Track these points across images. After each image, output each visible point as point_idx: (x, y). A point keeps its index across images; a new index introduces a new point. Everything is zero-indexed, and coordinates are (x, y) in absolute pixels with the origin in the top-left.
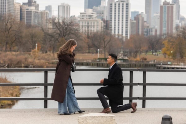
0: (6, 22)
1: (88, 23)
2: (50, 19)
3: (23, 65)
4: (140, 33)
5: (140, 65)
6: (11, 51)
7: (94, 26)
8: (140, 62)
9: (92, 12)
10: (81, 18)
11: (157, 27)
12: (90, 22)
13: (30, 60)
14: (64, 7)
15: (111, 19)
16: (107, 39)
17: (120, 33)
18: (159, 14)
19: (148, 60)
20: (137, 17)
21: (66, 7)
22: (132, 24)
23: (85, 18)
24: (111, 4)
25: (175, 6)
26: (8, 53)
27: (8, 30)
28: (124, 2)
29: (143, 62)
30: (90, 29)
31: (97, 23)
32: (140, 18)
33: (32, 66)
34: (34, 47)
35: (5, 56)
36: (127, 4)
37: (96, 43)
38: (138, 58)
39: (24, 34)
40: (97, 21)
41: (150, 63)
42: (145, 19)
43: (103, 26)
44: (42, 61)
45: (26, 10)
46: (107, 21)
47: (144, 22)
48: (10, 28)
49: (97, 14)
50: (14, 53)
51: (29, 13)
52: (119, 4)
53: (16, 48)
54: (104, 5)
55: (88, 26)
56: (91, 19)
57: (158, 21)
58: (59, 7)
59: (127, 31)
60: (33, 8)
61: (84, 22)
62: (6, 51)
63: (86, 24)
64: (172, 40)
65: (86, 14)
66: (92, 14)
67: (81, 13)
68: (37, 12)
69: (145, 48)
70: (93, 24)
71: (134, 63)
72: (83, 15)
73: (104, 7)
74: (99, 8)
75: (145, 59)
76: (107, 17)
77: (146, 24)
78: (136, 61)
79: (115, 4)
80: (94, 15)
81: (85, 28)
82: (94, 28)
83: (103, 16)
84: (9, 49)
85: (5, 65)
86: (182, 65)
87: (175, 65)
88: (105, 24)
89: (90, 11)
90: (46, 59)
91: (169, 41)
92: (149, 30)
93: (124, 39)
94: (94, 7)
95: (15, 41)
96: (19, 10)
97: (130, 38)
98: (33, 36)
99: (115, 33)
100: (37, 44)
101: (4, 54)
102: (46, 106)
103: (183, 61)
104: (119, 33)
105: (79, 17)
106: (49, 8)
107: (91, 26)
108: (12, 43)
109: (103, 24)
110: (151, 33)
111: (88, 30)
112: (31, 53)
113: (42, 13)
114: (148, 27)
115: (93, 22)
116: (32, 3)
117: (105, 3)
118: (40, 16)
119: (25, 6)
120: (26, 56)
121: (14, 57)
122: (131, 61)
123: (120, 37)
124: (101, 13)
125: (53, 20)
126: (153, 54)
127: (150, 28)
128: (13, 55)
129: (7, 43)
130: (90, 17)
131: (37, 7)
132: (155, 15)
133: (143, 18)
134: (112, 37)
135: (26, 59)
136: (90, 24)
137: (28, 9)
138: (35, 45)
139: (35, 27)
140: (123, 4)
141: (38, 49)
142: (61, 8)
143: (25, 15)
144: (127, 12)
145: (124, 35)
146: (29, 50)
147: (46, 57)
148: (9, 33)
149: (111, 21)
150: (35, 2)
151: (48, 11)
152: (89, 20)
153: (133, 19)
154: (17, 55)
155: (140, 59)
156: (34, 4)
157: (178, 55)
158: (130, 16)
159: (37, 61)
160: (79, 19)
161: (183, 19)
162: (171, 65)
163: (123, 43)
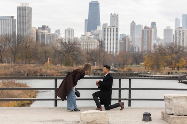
0: (26, 42)
1: (88, 43)
2: (59, 39)
3: (38, 74)
4: (127, 50)
5: (127, 74)
6: (29, 63)
7: (92, 45)
8: (127, 72)
9: (90, 35)
10: (82, 39)
11: (140, 45)
12: (89, 42)
13: (44, 70)
14: (69, 30)
15: (105, 40)
16: (102, 55)
17: (112, 50)
18: (141, 36)
19: (132, 70)
20: (124, 38)
21: (71, 31)
22: (121, 43)
23: (85, 39)
24: (105, 29)
25: (153, 30)
26: (27, 65)
27: (27, 48)
28: (114, 27)
29: (129, 72)
30: (89, 47)
31: (95, 43)
32: (127, 39)
33: (45, 75)
34: (47, 61)
35: (25, 67)
36: (117, 29)
37: (93, 58)
38: (125, 69)
39: (39, 51)
40: (94, 41)
41: (134, 73)
42: (130, 40)
43: (98, 45)
44: (53, 71)
45: (41, 33)
46: (102, 41)
47: (129, 42)
48: (29, 46)
49: (94, 36)
50: (32, 65)
51: (43, 35)
52: (111, 29)
53: (33, 61)
54: (100, 29)
55: (88, 45)
56: (90, 40)
57: (140, 41)
58: (65, 30)
59: (116, 49)
60: (46, 32)
61: (84, 42)
62: (26, 63)
63: (86, 44)
64: (150, 56)
65: (86, 36)
66: (90, 36)
67: (82, 35)
68: (49, 35)
69: (131, 61)
70: (91, 44)
71: (122, 73)
72: (84, 37)
73: (100, 31)
74: (95, 32)
75: (131, 70)
76: (101, 38)
77: (131, 44)
78: (123, 72)
79: (108, 29)
80: (92, 36)
81: (85, 46)
82: (92, 46)
83: (99, 38)
84: (28, 62)
85: (25, 74)
86: (158, 74)
87: (153, 74)
88: (100, 44)
89: (89, 34)
90: (56, 70)
91: (149, 56)
92: (133, 48)
93: (115, 55)
94: (92, 31)
95: (32, 56)
96: (36, 33)
97: (119, 54)
98: (46, 52)
99: (108, 50)
100: (49, 59)
101: (24, 66)
102: (56, 105)
103: (159, 71)
104: (110, 50)
105: (81, 38)
106: (58, 31)
107: (90, 45)
108: (30, 58)
109: (99, 43)
110: (135, 50)
111: (88, 48)
112: (45, 65)
113: (53, 35)
114: (133, 46)
115: (91, 42)
116: (46, 28)
117: (100, 28)
118: (51, 37)
119: (40, 30)
120: (41, 67)
121: (32, 68)
122: (120, 71)
123: (112, 53)
124: (97, 35)
125: (61, 40)
126: (136, 66)
127: (134, 46)
128: (31, 66)
129: (26, 58)
130: (89, 38)
131: (49, 30)
132: (138, 36)
133: (129, 39)
134: (105, 53)
135: (41, 70)
136: (89, 44)
137: (42, 32)
138: (47, 59)
139: (47, 45)
140: (114, 29)
141: (50, 62)
142: (67, 32)
143: (40, 37)
144: (117, 34)
145: (115, 52)
146: (43, 63)
147: (56, 68)
148: (28, 50)
149: (105, 41)
150: (48, 27)
151: (57, 34)
152: (88, 40)
153: (122, 40)
154: (34, 67)
155: (127, 70)
156: (47, 28)
157: (155, 67)
158: (119, 37)
159: (49, 71)
160: (80, 40)
161: (159, 39)
162: (150, 74)
163: (114, 57)
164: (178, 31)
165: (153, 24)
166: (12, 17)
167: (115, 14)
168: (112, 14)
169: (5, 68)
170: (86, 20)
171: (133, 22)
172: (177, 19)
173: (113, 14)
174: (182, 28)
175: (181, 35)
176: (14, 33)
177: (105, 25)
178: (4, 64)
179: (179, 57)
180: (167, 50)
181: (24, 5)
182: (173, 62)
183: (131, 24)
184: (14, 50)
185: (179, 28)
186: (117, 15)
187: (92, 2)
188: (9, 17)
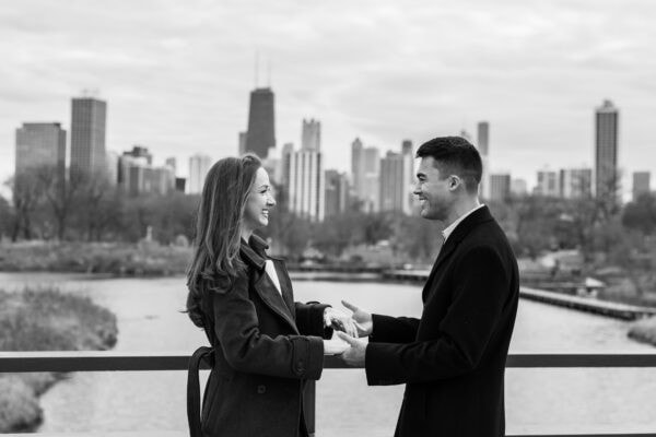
6: (99, 239)
11: (375, 198)
13: (137, 259)
14: (199, 160)
15: (289, 183)
16: (286, 219)
18: (377, 175)
19: (364, 260)
20: (335, 179)
21: (203, 161)
22: (328, 192)
24: (289, 156)
26: (95, 245)
27: (94, 201)
28: (312, 150)
32: (342, 180)
33: (142, 271)
34: (144, 234)
35: (89, 251)
36: (319, 156)
38: (346, 257)
39: (125, 209)
42: (351, 183)
44: (161, 261)
45: (129, 166)
46: (281, 186)
47: (348, 188)
48: (99, 197)
50: (106, 245)
51: (135, 170)
52: (304, 156)
53: (109, 235)
54: (275, 157)
57: (376, 187)
58: (191, 159)
59: (317, 206)
60: (141, 162)
62: (90, 240)
68: (150, 170)
73: (275, 162)
75: (360, 259)
77: (352, 193)
78: (343, 263)
79: (297, 156)
84: (95, 237)
90: (167, 258)
92: (358, 204)
93: (313, 220)
97: (325, 219)
98: (142, 212)
99: (295, 208)
100: (149, 228)
101: (85, 246)
106: (171, 161)
108: (102, 225)
110: (362, 209)
112: (140, 245)
113: (159, 172)
116: (142, 152)
118: (155, 175)
119: (128, 158)
120: (129, 250)
121: (106, 253)
123: (306, 217)
126: (368, 248)
128: (104, 249)
129: (92, 226)
131: (149, 159)
132: (370, 175)
133: (347, 183)
134: (293, 215)
135: (129, 257)
137: (132, 163)
138: (146, 230)
139: (146, 195)
140: (311, 157)
141: (154, 238)
142: (195, 162)
143: (127, 174)
144: (319, 170)
145: (313, 212)
146: (133, 239)
147: (168, 253)
148: (96, 206)
149: (289, 186)
150: (146, 150)
151: (169, 168)
153: (330, 184)
154: (111, 250)
155: (350, 259)
156: (145, 154)
159: (150, 261)
162: (411, 270)
163: (312, 227)
165: (407, 145)
166: (58, 125)
167: (313, 121)
168: (304, 121)
169: (36, 251)
170: (241, 135)
171: (357, 140)
173: (309, 121)
176: (61, 163)
177: (288, 147)
178: (34, 243)
181: (89, 95)
183: (354, 144)
184: (60, 206)
186: (319, 123)
187: (258, 90)
188: (49, 125)
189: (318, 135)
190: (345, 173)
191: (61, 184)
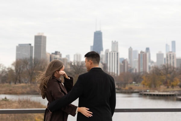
0: (41, 65)
2: (69, 63)
4: (126, 70)
5: (128, 92)
8: (128, 90)
11: (137, 67)
14: (77, 55)
17: (113, 71)
18: (137, 59)
19: (133, 89)
20: (124, 61)
22: (121, 65)
24: (107, 53)
25: (148, 54)
28: (115, 51)
29: (130, 90)
36: (117, 53)
38: (127, 88)
45: (54, 58)
46: (105, 64)
47: (128, 64)
52: (112, 53)
54: (103, 54)
57: (137, 64)
58: (74, 55)
59: (117, 71)
60: (58, 56)
68: (61, 59)
69: (131, 81)
75: (131, 88)
76: (104, 61)
77: (129, 66)
78: (126, 90)
79: (110, 53)
83: (102, 61)
86: (157, 92)
87: (152, 92)
88: (104, 66)
91: (146, 76)
93: (116, 75)
96: (49, 57)
97: (120, 75)
99: (110, 71)
103: (157, 90)
106: (68, 56)
109: (102, 66)
110: (132, 71)
113: (64, 59)
114: (131, 67)
116: (58, 53)
119: (53, 55)
122: (122, 89)
123: (113, 74)
125: (71, 63)
131: (61, 55)
132: (135, 60)
133: (127, 62)
140: (115, 53)
144: (117, 58)
145: (116, 73)
149: (108, 63)
150: (59, 52)
151: (67, 58)
153: (121, 62)
157: (153, 86)
161: (152, 62)
162: (149, 92)
164: (169, 55)
165: (148, 49)
166: (30, 44)
167: (115, 41)
168: (112, 41)
169: (23, 87)
170: (91, 47)
171: (131, 47)
172: (167, 45)
173: (114, 41)
174: (171, 52)
175: (172, 58)
176: (31, 57)
177: (107, 50)
178: (22, 84)
179: (173, 77)
180: (162, 71)
181: (40, 35)
182: (168, 81)
183: (129, 49)
184: (31, 72)
185: (170, 52)
186: (117, 42)
187: (96, 31)
188: (27, 44)
189: (117, 46)
190: (127, 59)
191: (31, 65)
